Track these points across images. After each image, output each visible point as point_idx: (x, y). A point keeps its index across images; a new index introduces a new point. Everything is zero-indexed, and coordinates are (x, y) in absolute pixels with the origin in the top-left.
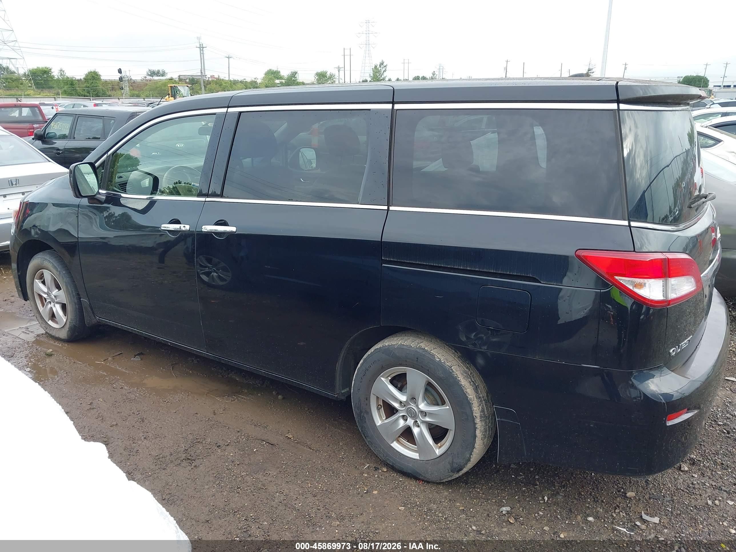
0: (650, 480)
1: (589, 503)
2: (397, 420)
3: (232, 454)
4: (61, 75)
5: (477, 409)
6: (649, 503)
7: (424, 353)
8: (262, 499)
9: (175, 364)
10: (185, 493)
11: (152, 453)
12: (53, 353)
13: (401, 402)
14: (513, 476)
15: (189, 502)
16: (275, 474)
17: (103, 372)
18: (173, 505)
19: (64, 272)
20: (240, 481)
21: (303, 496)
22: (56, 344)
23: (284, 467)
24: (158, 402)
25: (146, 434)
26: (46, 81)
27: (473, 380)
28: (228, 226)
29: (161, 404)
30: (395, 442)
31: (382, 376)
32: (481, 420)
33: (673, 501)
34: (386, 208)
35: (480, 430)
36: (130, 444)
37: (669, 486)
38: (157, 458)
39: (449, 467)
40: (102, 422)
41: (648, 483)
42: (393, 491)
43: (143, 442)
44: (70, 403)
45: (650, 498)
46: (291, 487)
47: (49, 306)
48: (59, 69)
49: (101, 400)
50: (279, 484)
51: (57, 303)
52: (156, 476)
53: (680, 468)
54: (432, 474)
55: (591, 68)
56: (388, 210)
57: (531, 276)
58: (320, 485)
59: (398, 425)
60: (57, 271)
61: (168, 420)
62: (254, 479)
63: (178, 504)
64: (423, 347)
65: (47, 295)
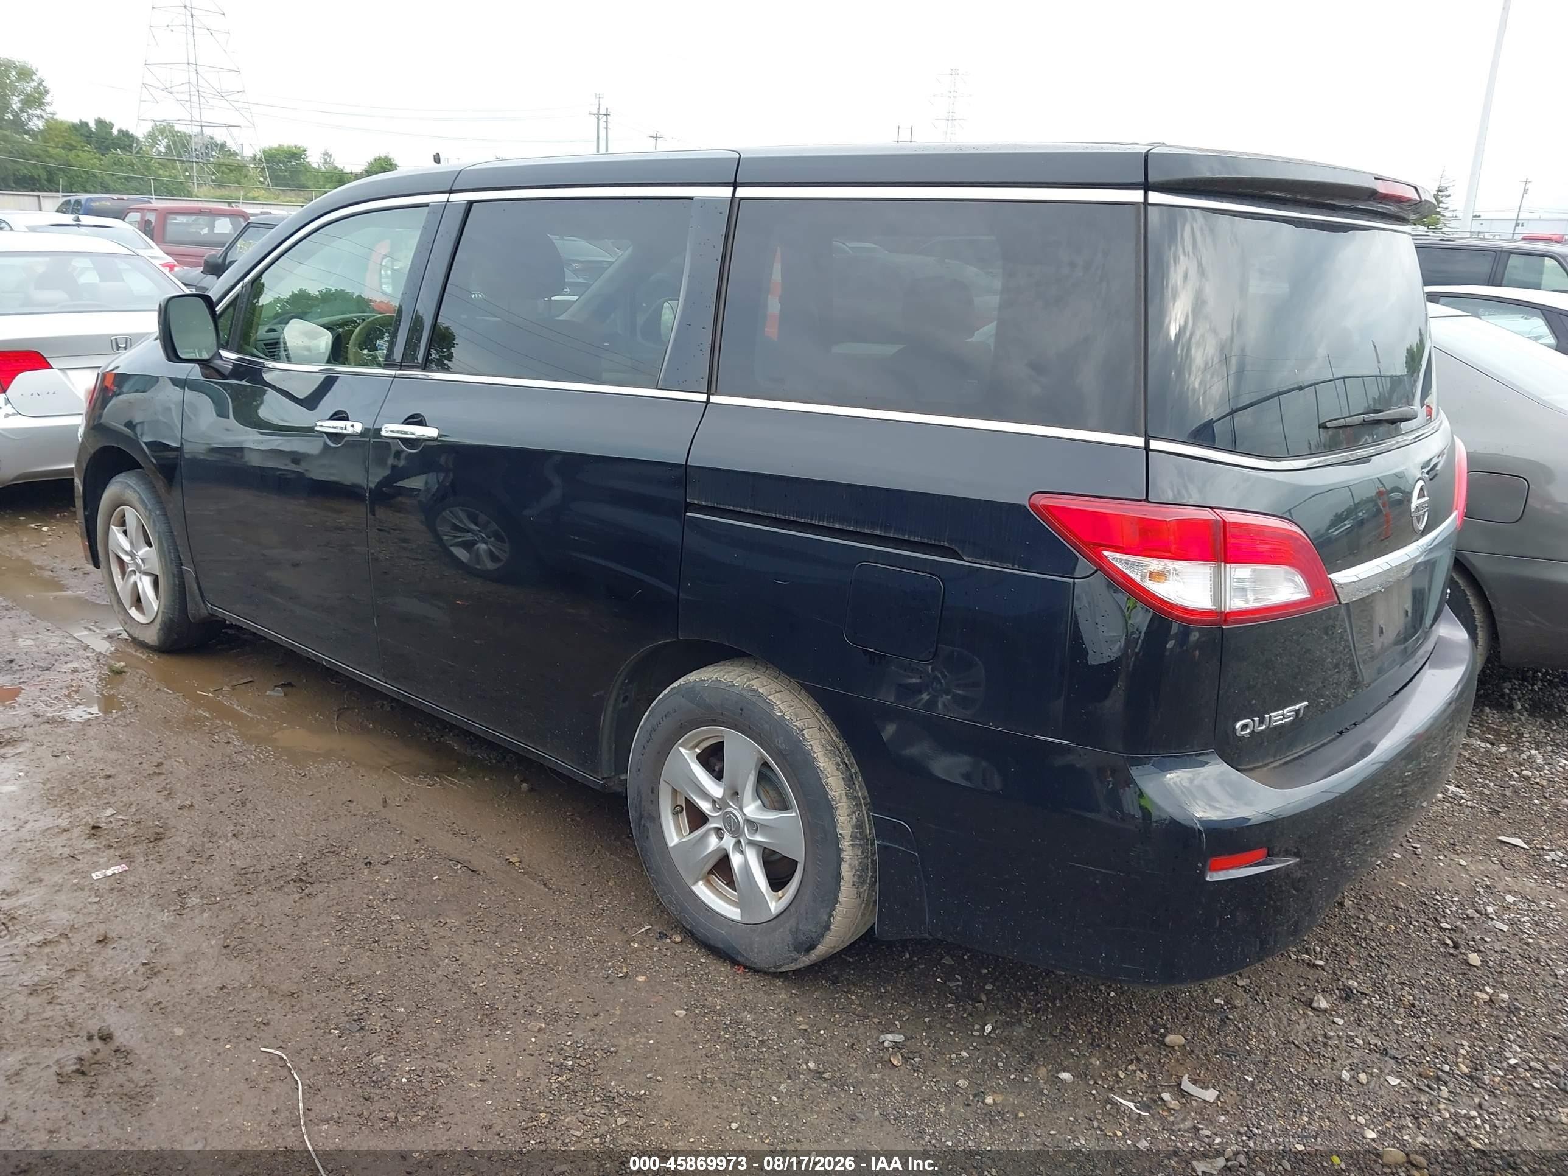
0: (1231, 1017)
1: (1078, 1048)
2: (705, 835)
3: (387, 881)
4: (326, 162)
5: (845, 820)
6: (1209, 1061)
7: (754, 700)
8: (412, 967)
9: (347, 708)
10: (270, 939)
11: (237, 862)
12: (126, 669)
13: (714, 802)
14: (939, 980)
15: (271, 956)
16: (456, 924)
17: (204, 711)
18: (238, 959)
19: (158, 512)
20: (384, 930)
21: (495, 969)
22: (138, 654)
23: (479, 913)
24: (287, 773)
25: (239, 827)
26: (295, 173)
27: (847, 762)
28: (426, 426)
29: (290, 779)
30: (701, 883)
31: (682, 745)
32: (852, 845)
33: (1265, 1064)
34: (703, 397)
35: (850, 865)
36: (203, 842)
37: (1270, 1036)
38: (243, 872)
39: (789, 939)
40: (167, 800)
41: (1225, 1023)
42: (677, 981)
43: (227, 841)
44: (120, 761)
45: (1216, 1053)
46: (478, 950)
47: (133, 578)
48: (323, 152)
49: (181, 760)
50: (458, 943)
51: (146, 573)
52: (227, 903)
53: (1312, 1001)
54: (762, 952)
55: (1444, 185)
56: (708, 402)
57: (946, 544)
58: (537, 954)
59: (706, 847)
60: (146, 509)
61: (292, 808)
62: (412, 930)
63: (250, 958)
64: (755, 687)
65: (130, 558)
